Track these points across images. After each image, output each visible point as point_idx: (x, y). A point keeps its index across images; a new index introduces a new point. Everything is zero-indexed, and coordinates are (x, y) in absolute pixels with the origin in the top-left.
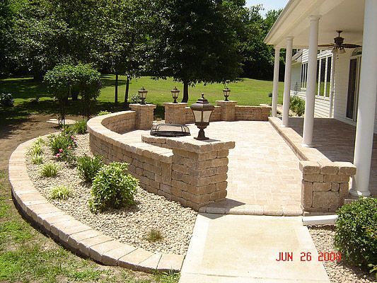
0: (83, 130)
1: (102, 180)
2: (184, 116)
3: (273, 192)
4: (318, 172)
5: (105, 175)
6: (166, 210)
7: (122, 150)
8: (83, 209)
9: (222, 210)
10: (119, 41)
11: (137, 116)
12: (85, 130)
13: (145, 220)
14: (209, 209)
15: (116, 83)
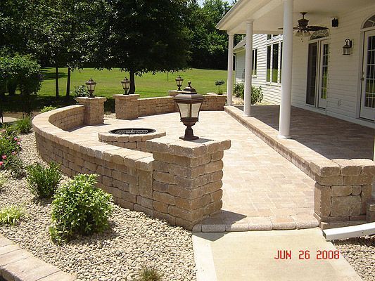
0: (26, 130)
1: (65, 199)
2: (137, 108)
3: (271, 196)
4: (338, 174)
5: (69, 193)
6: (150, 231)
7: (82, 154)
8: (42, 238)
9: (221, 227)
10: (59, 30)
11: (86, 111)
12: (28, 129)
13: (128, 251)
14: (205, 227)
15: (56, 76)
